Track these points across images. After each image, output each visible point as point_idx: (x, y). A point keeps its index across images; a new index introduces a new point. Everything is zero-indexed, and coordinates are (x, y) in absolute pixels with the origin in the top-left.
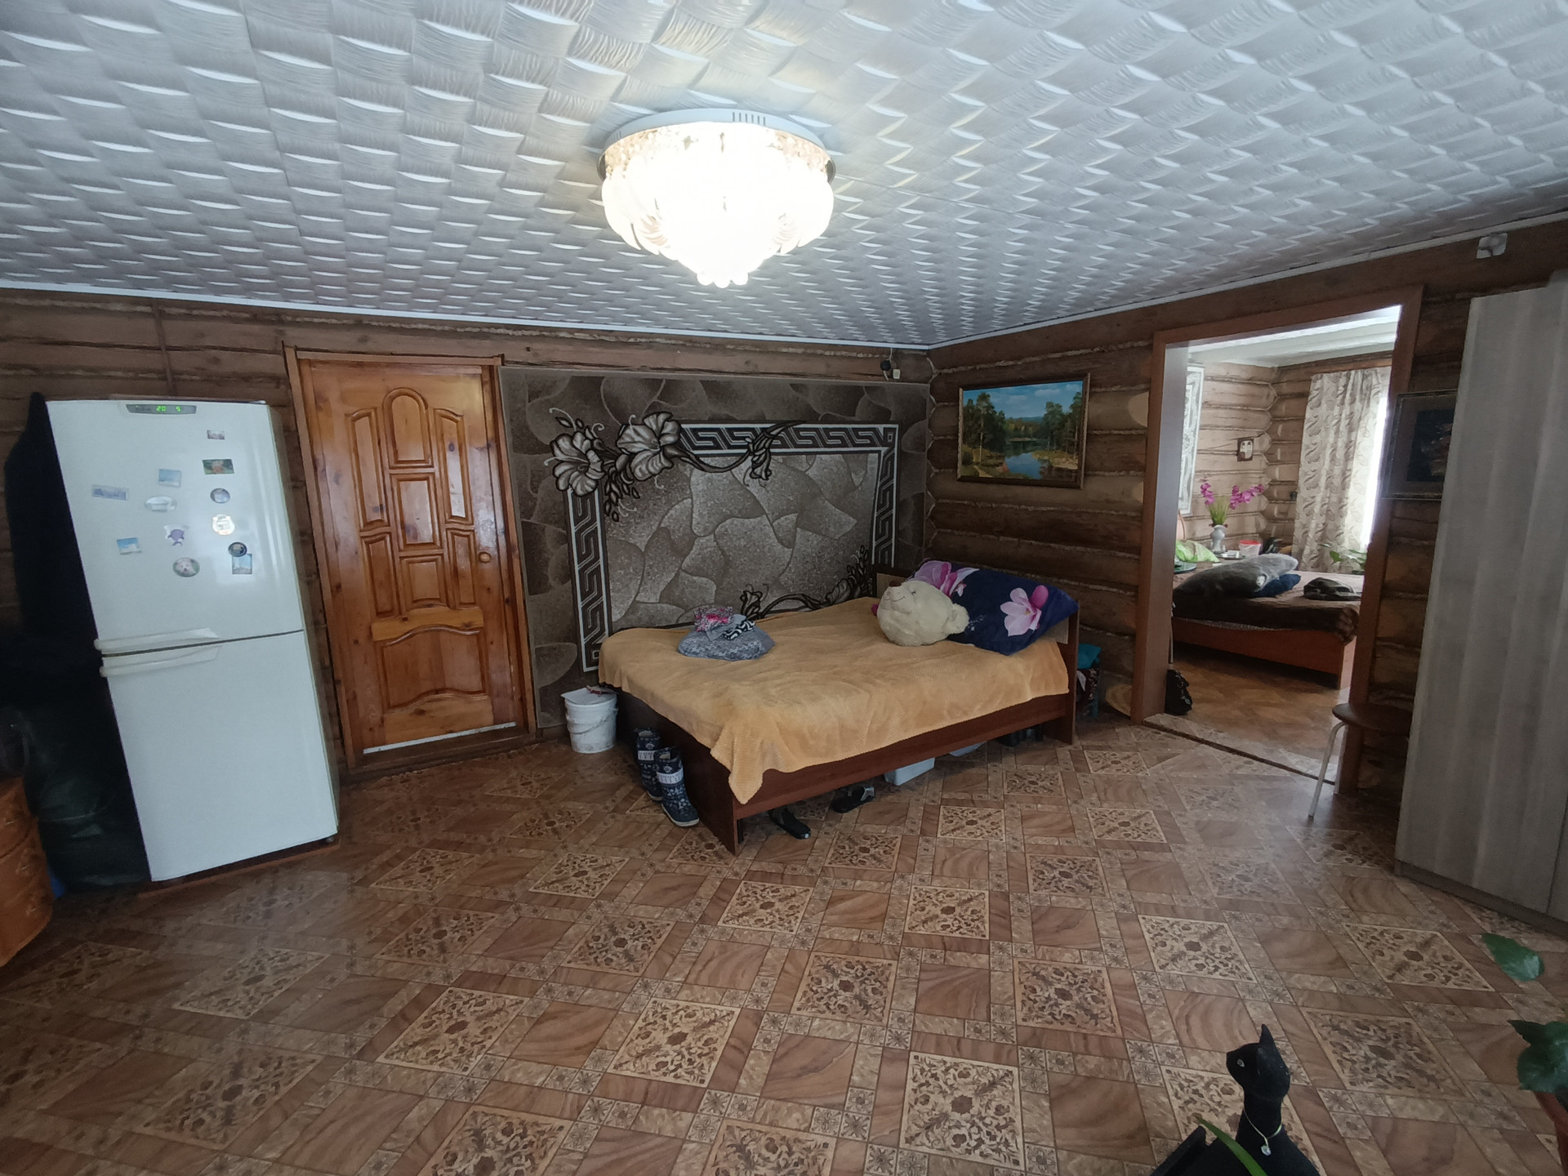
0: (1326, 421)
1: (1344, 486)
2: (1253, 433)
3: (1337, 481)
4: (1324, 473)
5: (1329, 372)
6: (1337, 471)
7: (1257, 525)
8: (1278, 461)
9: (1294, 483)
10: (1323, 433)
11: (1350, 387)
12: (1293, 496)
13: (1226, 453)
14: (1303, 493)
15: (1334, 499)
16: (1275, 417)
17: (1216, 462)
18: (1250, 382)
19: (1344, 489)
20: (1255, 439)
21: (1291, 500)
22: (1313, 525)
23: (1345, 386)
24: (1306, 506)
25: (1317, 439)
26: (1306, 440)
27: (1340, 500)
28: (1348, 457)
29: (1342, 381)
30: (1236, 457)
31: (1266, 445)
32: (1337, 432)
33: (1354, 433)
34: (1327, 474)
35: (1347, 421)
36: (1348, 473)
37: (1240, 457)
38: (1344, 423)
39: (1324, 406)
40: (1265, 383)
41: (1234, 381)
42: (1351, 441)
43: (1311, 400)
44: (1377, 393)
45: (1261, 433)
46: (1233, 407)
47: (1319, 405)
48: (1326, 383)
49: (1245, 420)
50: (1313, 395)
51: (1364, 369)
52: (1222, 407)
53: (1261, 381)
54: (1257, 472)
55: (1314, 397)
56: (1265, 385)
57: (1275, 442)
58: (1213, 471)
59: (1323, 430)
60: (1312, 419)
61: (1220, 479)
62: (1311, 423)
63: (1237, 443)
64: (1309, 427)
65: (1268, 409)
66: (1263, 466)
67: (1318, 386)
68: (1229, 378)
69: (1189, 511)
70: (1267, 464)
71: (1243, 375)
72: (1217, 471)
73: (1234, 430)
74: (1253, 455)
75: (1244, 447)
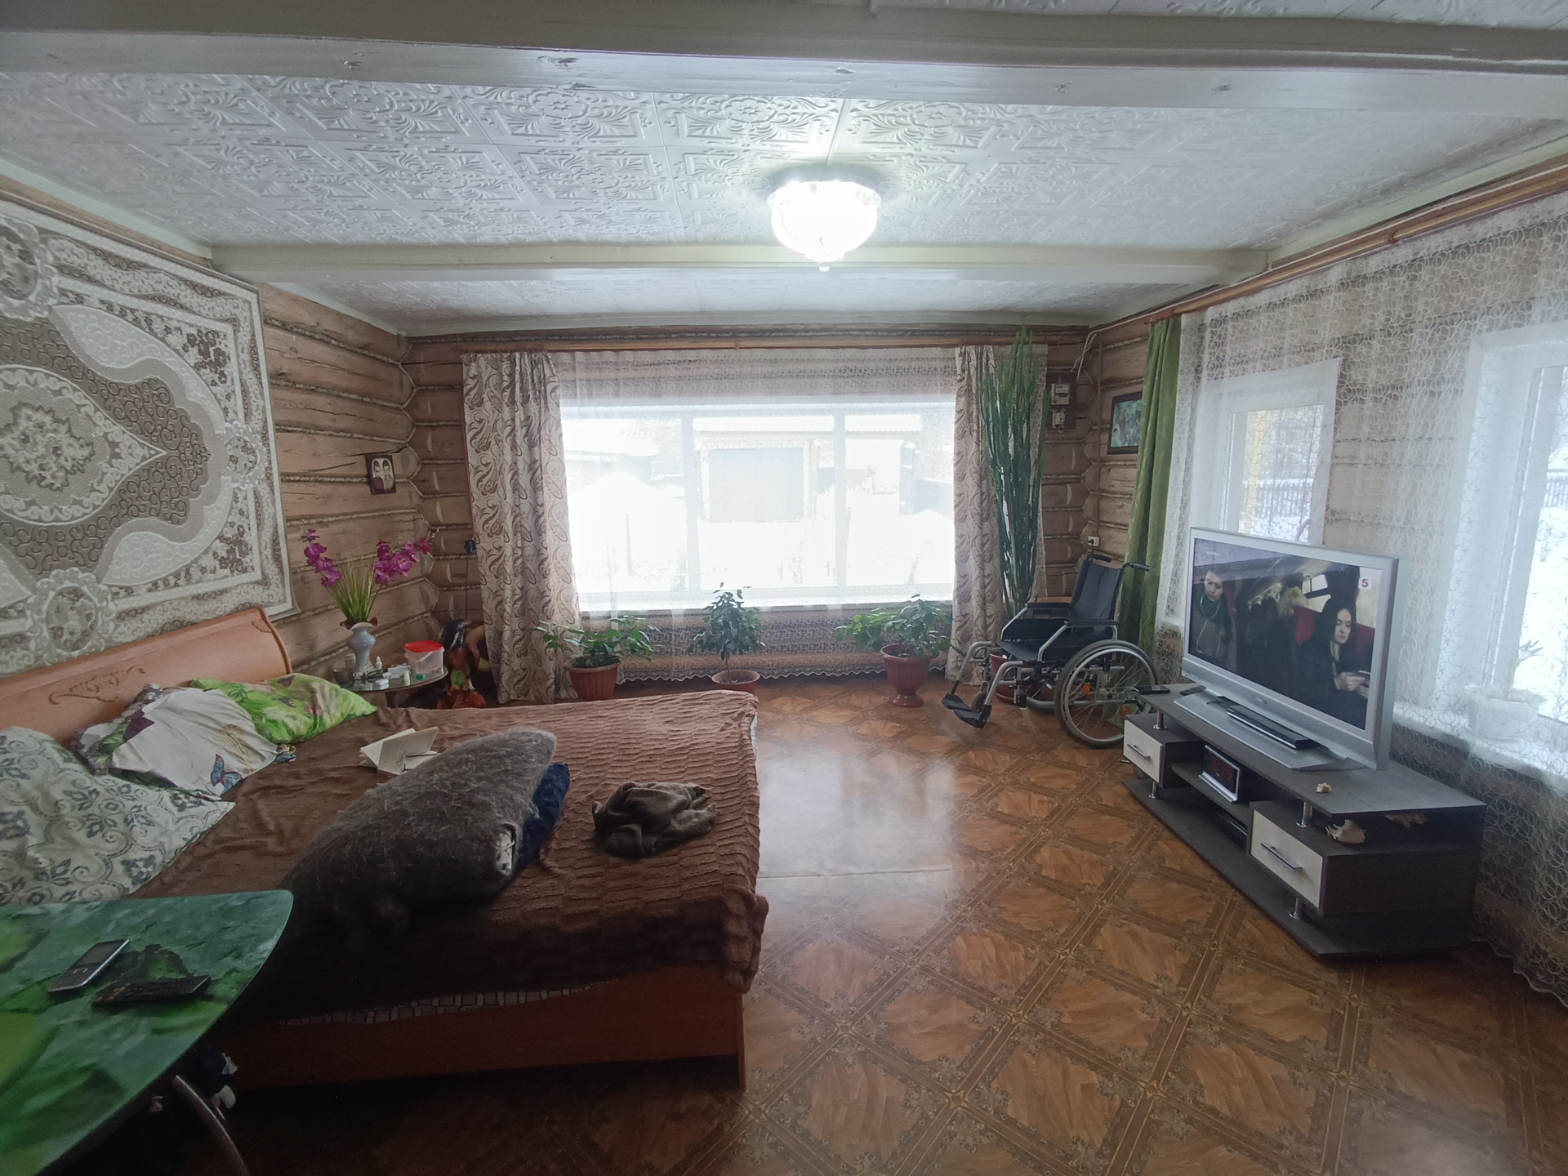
0: (494, 429)
1: (539, 531)
2: (389, 445)
3: (528, 523)
4: (507, 509)
5: (483, 352)
6: (525, 507)
7: (425, 599)
8: (437, 492)
9: (468, 526)
10: (494, 448)
11: (517, 377)
12: (470, 546)
13: (346, 481)
14: (484, 544)
15: (529, 550)
16: (417, 420)
17: (329, 497)
18: (363, 350)
19: (539, 534)
20: (395, 457)
21: (469, 553)
22: (508, 593)
23: (511, 375)
24: (493, 563)
25: (488, 457)
26: (473, 459)
27: (539, 552)
28: (536, 487)
29: (505, 367)
30: (366, 489)
31: (413, 468)
32: (514, 447)
33: (536, 449)
34: (513, 512)
35: (524, 430)
36: (541, 510)
37: (375, 486)
38: (520, 433)
39: (488, 405)
40: (391, 361)
41: (333, 342)
42: (535, 462)
43: (467, 394)
44: (554, 390)
45: (400, 446)
46: (344, 395)
47: (481, 403)
48: (484, 369)
49: (369, 420)
50: (469, 387)
51: (530, 352)
52: (320, 390)
53: (384, 355)
54: (408, 511)
55: (471, 389)
56: (391, 363)
57: (425, 462)
58: (324, 516)
59: (493, 442)
60: (476, 425)
61: (344, 532)
62: (475, 431)
63: (364, 461)
64: (474, 437)
65: (405, 406)
66: (416, 500)
67: (473, 372)
68: (323, 334)
69: (288, 605)
70: (421, 497)
71: (350, 335)
72: (332, 516)
73: (352, 437)
74: (395, 483)
75: (377, 469)
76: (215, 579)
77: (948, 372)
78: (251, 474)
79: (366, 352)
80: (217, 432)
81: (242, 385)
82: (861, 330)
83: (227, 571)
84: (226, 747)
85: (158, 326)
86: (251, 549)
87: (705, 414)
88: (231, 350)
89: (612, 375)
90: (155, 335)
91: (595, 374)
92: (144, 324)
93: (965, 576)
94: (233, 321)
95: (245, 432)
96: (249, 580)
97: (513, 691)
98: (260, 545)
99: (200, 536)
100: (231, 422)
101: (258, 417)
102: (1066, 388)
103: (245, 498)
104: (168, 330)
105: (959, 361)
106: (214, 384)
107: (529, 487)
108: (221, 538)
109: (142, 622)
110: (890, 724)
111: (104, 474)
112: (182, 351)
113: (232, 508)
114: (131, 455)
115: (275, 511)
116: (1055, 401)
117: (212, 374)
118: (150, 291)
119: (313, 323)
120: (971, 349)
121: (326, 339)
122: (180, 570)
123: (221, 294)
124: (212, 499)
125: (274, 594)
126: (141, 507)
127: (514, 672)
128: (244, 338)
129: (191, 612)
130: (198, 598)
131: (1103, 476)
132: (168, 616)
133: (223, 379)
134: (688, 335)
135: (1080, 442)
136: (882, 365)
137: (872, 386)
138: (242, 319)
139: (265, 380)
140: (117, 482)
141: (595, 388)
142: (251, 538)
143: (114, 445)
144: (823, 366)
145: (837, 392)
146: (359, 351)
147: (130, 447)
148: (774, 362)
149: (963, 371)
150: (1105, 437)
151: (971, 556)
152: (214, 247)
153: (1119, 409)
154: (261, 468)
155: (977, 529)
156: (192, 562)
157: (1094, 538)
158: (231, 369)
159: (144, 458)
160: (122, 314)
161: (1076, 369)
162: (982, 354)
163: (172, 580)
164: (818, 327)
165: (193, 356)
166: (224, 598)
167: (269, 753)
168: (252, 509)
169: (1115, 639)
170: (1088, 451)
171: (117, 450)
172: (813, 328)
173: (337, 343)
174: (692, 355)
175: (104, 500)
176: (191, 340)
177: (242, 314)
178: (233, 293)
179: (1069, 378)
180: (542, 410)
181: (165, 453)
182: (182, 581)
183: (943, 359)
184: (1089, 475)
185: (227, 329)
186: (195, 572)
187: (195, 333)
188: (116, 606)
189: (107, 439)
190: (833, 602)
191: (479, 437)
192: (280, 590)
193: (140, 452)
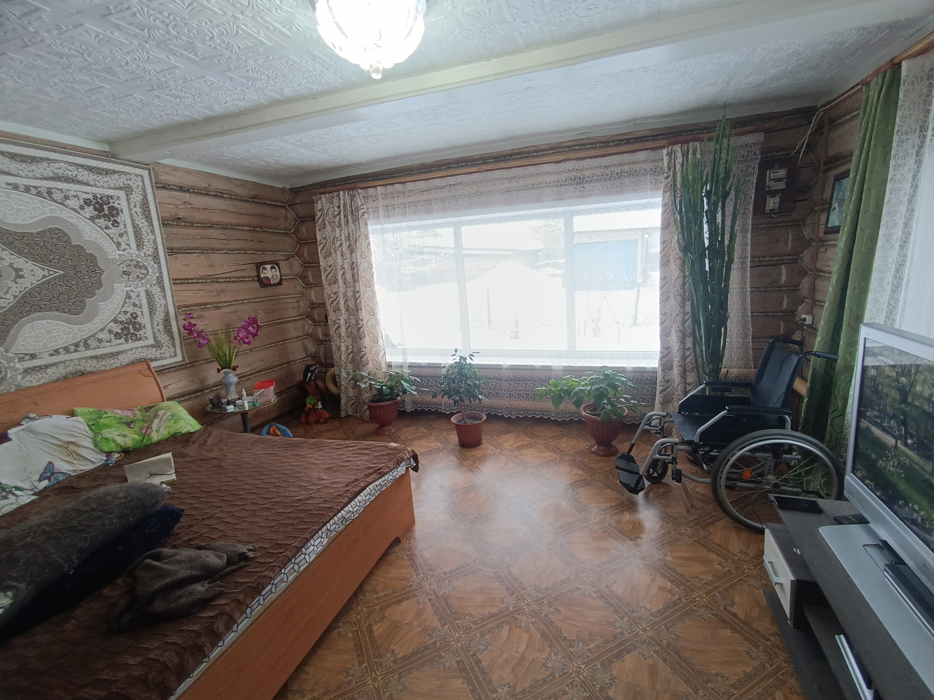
0: (333, 243)
1: (358, 309)
2: (278, 257)
3: (352, 304)
4: (341, 295)
5: (324, 193)
6: (350, 293)
7: (306, 349)
8: (311, 284)
9: (324, 305)
10: (333, 256)
11: (342, 208)
12: (326, 319)
13: (239, 280)
14: (331, 317)
15: (353, 322)
16: (299, 240)
17: (222, 291)
18: (254, 199)
19: (358, 311)
20: (282, 264)
21: (326, 322)
22: (344, 348)
23: (339, 207)
25: (330, 261)
26: (322, 263)
27: (358, 322)
28: (355, 280)
29: (335, 202)
30: (257, 284)
31: (297, 268)
32: (342, 254)
33: (354, 254)
34: (344, 297)
35: (347, 243)
36: (358, 295)
37: (264, 283)
38: (345, 245)
39: (328, 228)
40: (279, 204)
41: (226, 196)
42: (353, 263)
43: (317, 222)
44: (363, 214)
45: (289, 256)
46: (237, 228)
47: (324, 227)
48: (325, 204)
49: (259, 242)
50: (318, 217)
51: (350, 189)
52: (215, 226)
53: (272, 201)
54: (293, 296)
55: (319, 218)
56: (280, 206)
57: (306, 265)
58: (219, 303)
59: (333, 251)
60: (323, 241)
61: (235, 312)
62: (323, 245)
63: (255, 267)
64: (322, 249)
65: (292, 231)
66: (299, 289)
67: (319, 207)
68: (216, 192)
69: (179, 358)
70: (304, 287)
71: (239, 191)
72: (225, 302)
73: (245, 253)
74: (281, 279)
75: (265, 271)
76: (111, 346)
77: (656, 171)
78: (143, 281)
79: (256, 200)
80: (110, 258)
81: (134, 227)
82: (582, 145)
83: (123, 340)
84: (60, 456)
85: (57, 196)
86: (144, 326)
87: (469, 223)
88: (124, 205)
89: (401, 201)
90: (55, 201)
91: (390, 202)
92: (46, 195)
93: (668, 348)
94: (128, 189)
95: (137, 256)
96: (142, 345)
97: (350, 410)
98: (152, 323)
99: (95, 321)
100: (124, 250)
101: (149, 246)
102: (782, 173)
103: (138, 296)
104: (67, 197)
105: (666, 159)
106: (107, 228)
107: (351, 280)
108: (115, 321)
109: (47, 374)
110: (576, 471)
111: (9, 288)
112: (78, 209)
113: (125, 302)
114: (33, 275)
115: (167, 302)
116: (769, 187)
117: (107, 222)
118: (51, 174)
119: (206, 186)
120: (677, 148)
121: (219, 195)
122: (80, 341)
123: (114, 172)
124: (106, 298)
125: (166, 352)
126: (42, 306)
127: (350, 399)
128: (137, 197)
129: (90, 366)
130: (96, 357)
131: (820, 256)
132: (71, 369)
133: (116, 224)
134: (452, 166)
135: (798, 224)
136: (598, 172)
137: (589, 190)
138: (134, 187)
139: (156, 223)
140: (21, 292)
141: (390, 211)
142: (144, 319)
143: (18, 270)
144: (547, 179)
145: (560, 198)
146: (251, 200)
147: (32, 271)
148: (510, 179)
149: (669, 169)
150: (823, 217)
151: (673, 332)
152: (110, 143)
153: (840, 186)
154: (153, 276)
155: (678, 308)
156: (90, 337)
157: (807, 317)
158: (124, 217)
159: (44, 276)
160: (27, 189)
161: (799, 152)
162: (688, 151)
163: (72, 348)
164: (546, 147)
165: (89, 211)
166: (120, 357)
167: (98, 459)
168: (144, 302)
169: (788, 430)
170: (807, 232)
171: (21, 273)
172: (542, 147)
173: (229, 196)
174: (451, 180)
175: (9, 303)
176: (87, 202)
177: (135, 183)
178: (126, 171)
179: (788, 161)
180: (357, 229)
181: (62, 272)
182: (81, 348)
183: (654, 161)
184: (807, 255)
185: (122, 194)
186: (92, 343)
187: (91, 198)
188: (22, 365)
189: (13, 268)
190: (557, 363)
191: (325, 248)
192: (172, 350)
193: (40, 273)
